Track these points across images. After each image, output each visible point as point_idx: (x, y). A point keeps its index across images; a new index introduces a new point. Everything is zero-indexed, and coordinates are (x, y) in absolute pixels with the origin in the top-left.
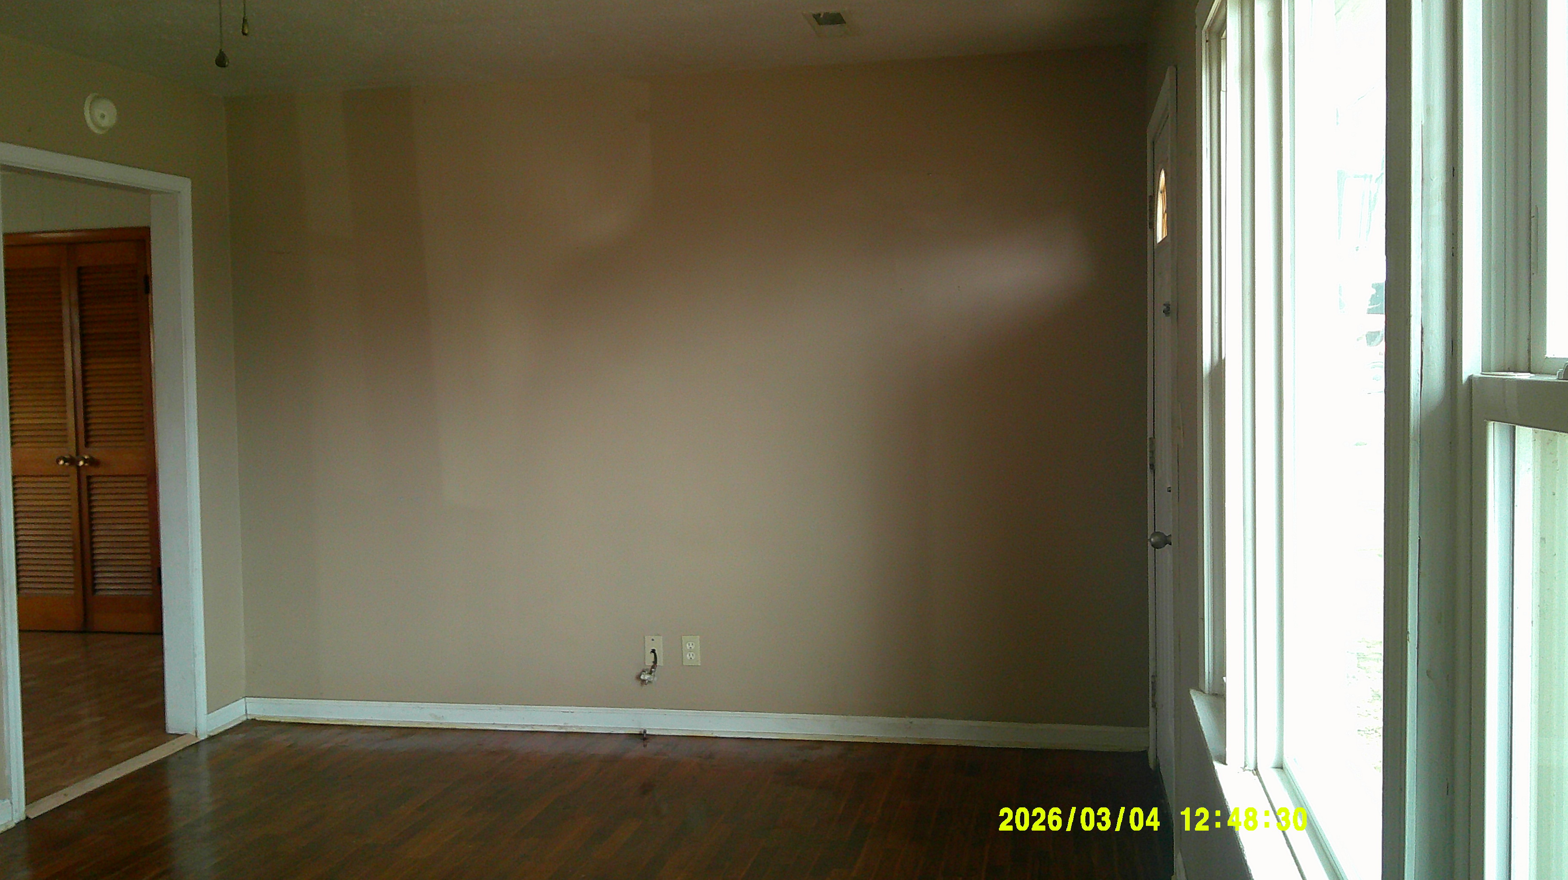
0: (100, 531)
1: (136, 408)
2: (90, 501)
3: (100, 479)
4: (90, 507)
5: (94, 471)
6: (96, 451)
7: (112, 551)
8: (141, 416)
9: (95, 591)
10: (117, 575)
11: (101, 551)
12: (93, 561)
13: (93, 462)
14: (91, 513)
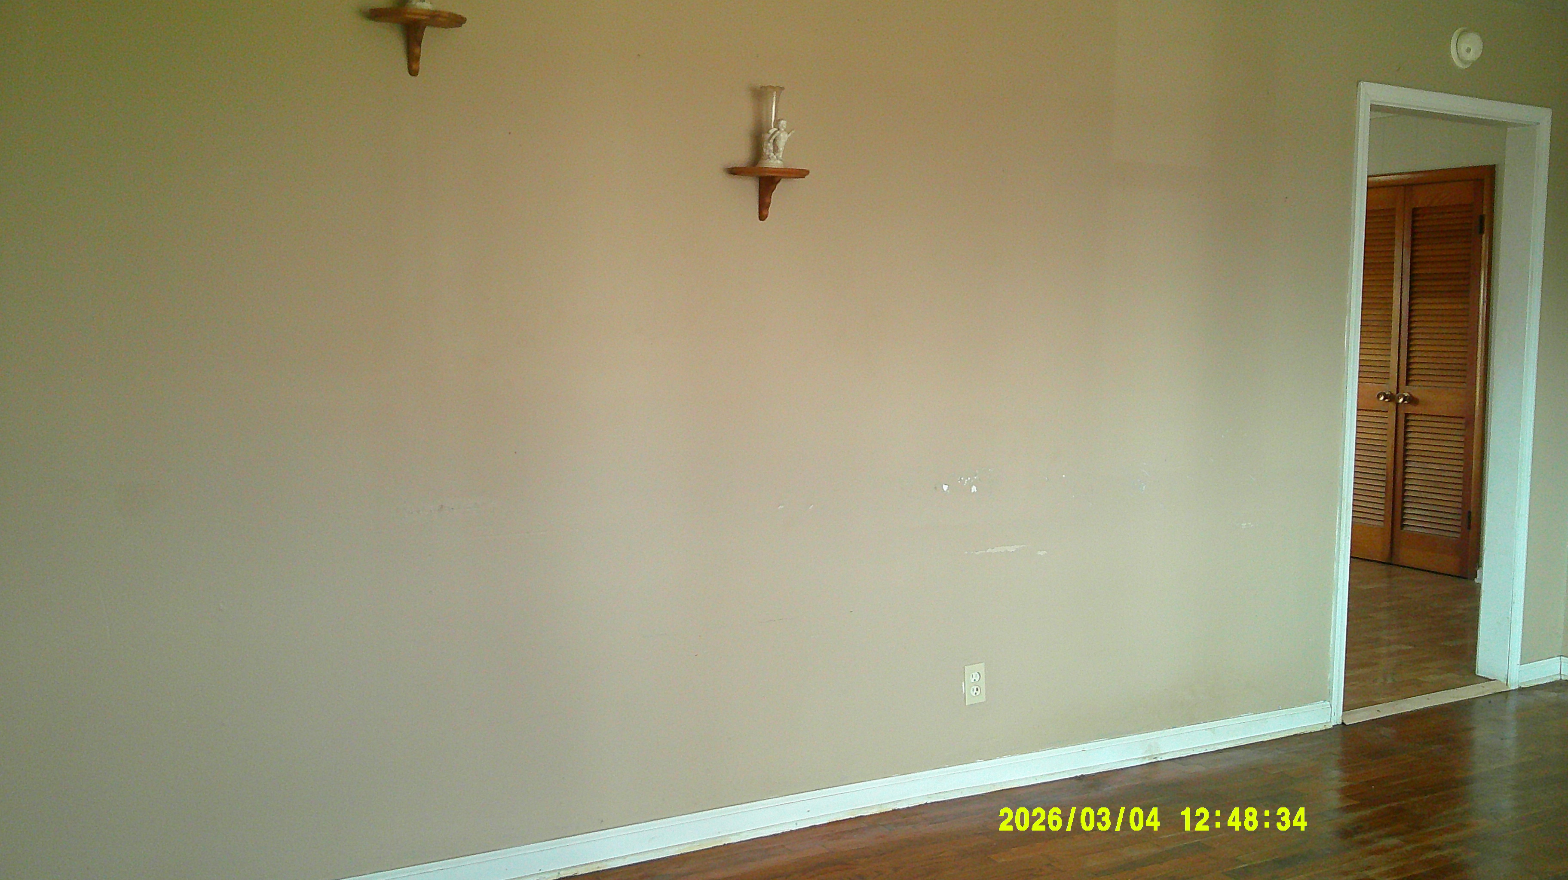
0: (1414, 467)
1: (1461, 349)
2: (1406, 439)
3: (1417, 418)
4: (1406, 444)
5: (1411, 409)
6: (1415, 390)
7: (1423, 489)
8: (1465, 358)
9: (1403, 526)
10: (1427, 513)
11: (1413, 488)
12: (1404, 497)
13: (1412, 400)
14: (1405, 450)
